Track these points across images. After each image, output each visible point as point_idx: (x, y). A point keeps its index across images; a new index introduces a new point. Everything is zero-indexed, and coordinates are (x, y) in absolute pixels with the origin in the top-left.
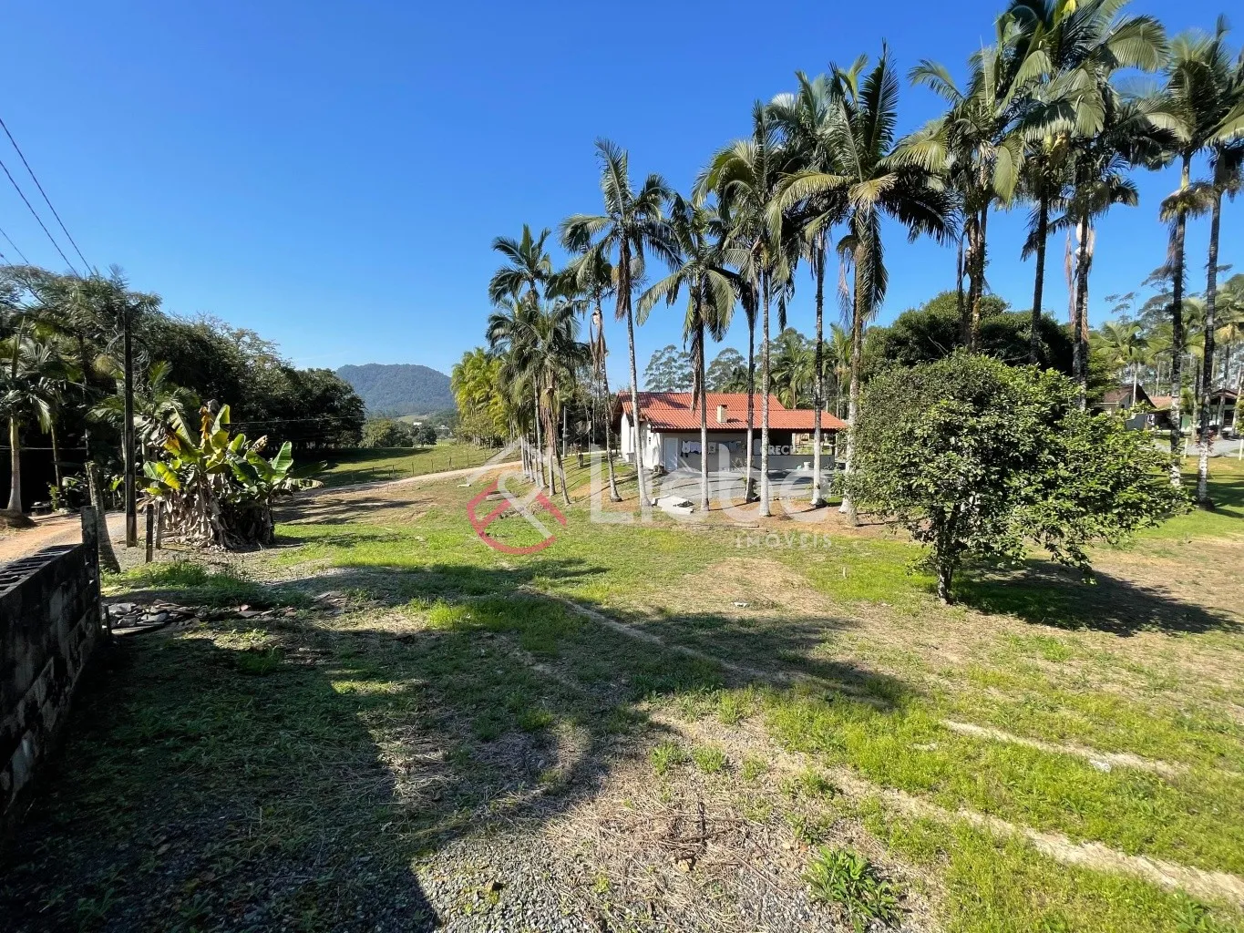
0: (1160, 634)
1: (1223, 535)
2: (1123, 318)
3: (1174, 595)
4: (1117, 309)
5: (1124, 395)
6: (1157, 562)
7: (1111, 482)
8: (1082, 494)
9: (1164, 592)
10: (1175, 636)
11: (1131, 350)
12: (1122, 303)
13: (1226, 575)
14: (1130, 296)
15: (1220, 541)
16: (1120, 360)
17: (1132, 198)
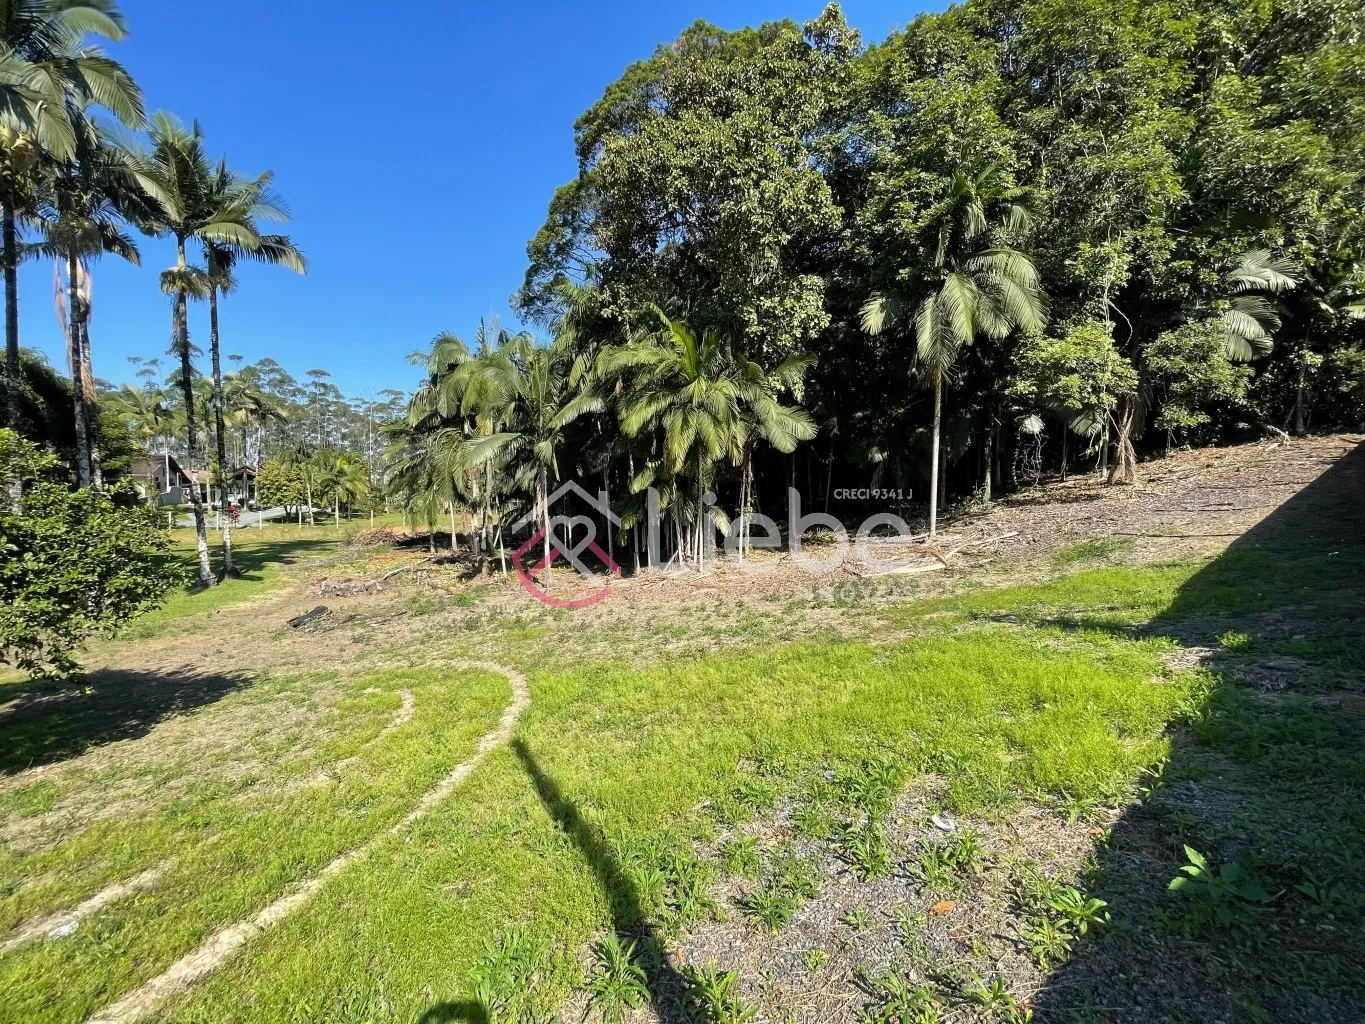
0: (179, 718)
1: (246, 600)
2: (149, 383)
3: (199, 671)
4: (143, 373)
5: (155, 467)
6: (187, 640)
7: (99, 569)
8: (62, 589)
9: (190, 670)
10: (193, 714)
11: (156, 419)
12: (146, 367)
13: (245, 636)
14: (154, 362)
15: (242, 605)
16: (146, 429)
17: (133, 254)
